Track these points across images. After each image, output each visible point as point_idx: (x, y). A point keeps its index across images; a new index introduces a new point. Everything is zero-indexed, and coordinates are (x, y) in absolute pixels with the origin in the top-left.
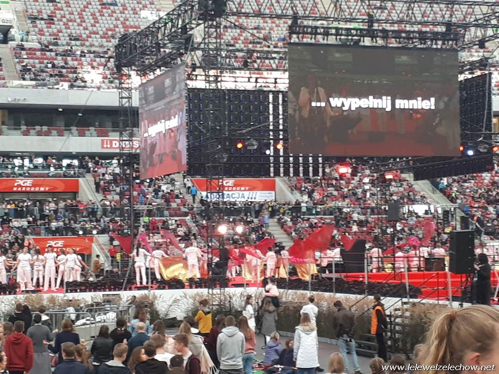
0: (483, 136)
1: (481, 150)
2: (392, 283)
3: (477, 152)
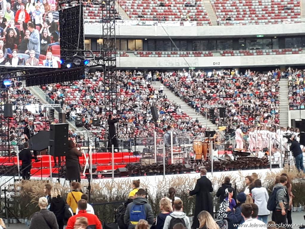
0: (77, 53)
1: (76, 63)
2: (7, 165)
3: (73, 65)
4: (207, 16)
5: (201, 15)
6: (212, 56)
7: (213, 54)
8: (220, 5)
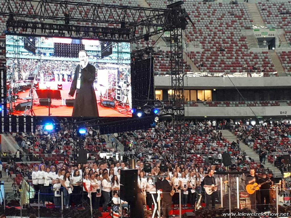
0: (148, 103)
1: (146, 113)
4: (273, 68)
5: (268, 66)
6: (279, 105)
7: (280, 104)
8: (286, 57)
